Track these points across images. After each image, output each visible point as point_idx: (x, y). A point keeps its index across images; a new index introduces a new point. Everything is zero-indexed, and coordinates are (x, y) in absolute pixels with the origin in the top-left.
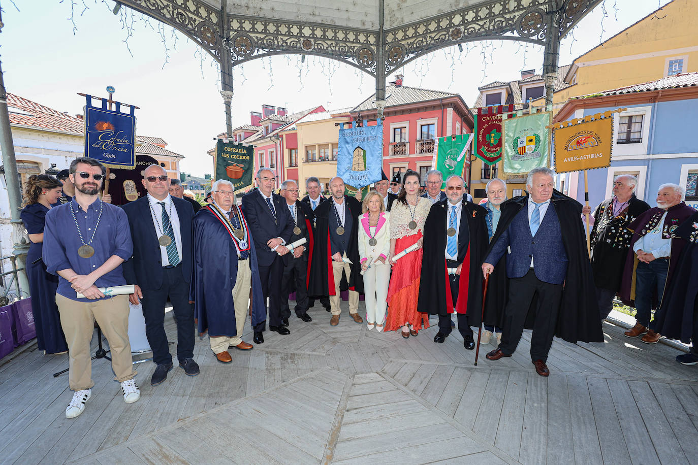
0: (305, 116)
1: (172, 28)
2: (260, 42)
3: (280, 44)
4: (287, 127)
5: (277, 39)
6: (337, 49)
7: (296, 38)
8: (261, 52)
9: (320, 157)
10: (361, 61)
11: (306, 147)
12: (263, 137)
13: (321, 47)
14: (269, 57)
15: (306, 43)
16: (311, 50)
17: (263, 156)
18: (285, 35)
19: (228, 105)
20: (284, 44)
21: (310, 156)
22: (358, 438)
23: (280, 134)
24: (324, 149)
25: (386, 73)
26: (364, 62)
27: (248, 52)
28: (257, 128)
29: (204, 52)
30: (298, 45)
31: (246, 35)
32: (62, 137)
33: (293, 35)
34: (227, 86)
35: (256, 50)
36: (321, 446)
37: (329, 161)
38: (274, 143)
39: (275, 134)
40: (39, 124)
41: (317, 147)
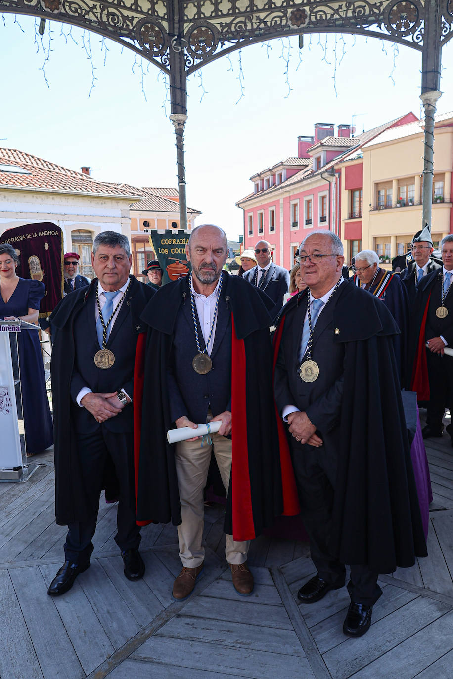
0: (380, 134)
1: (100, 37)
2: (226, 29)
3: (255, 26)
4: (349, 155)
5: (251, 20)
6: (350, 14)
7: (280, 11)
8: (227, 45)
9: (398, 202)
10: (394, 26)
11: (377, 185)
12: (313, 175)
13: (321, 17)
14: (239, 50)
15: (295, 16)
16: (304, 25)
17: (310, 204)
18: (263, 10)
19: (180, 134)
20: (262, 25)
21: (383, 201)
22: (158, 663)
23: (336, 167)
24: (407, 186)
25: (442, 38)
26: (399, 27)
27: (208, 49)
28: (303, 162)
29: (146, 62)
30: (284, 22)
31: (205, 24)
32: (55, 197)
33: (276, 7)
34: (178, 107)
35: (220, 45)
36: (101, 656)
37: (413, 207)
38: (328, 183)
39: (329, 168)
40: (34, 183)
41: (394, 184)
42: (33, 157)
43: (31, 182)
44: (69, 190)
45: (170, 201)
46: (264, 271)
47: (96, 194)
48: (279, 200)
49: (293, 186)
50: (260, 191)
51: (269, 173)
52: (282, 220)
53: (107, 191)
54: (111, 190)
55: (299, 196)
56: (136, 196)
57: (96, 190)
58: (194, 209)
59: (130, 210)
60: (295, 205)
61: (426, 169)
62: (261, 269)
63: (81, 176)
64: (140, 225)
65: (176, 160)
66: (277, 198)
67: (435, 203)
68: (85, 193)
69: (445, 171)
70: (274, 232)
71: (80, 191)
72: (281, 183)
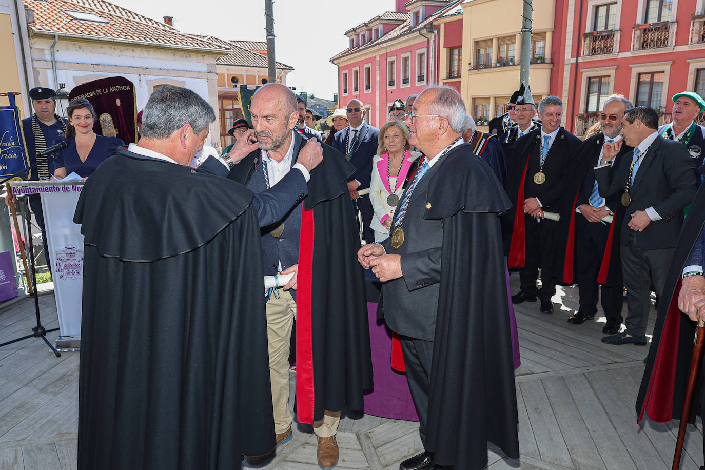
4: (448, 11)
9: (498, 62)
11: (476, 43)
12: (410, 31)
17: (408, 61)
21: (483, 60)
23: (435, 23)
24: (507, 45)
28: (401, 16)
32: (135, 49)
37: (514, 66)
38: (427, 39)
39: (427, 24)
40: (111, 33)
41: (495, 42)
42: (110, 4)
43: (108, 32)
44: (150, 42)
45: (260, 56)
46: (356, 131)
47: (179, 46)
48: (375, 57)
49: (390, 42)
50: (355, 46)
51: (365, 27)
52: (378, 78)
53: (192, 43)
54: (197, 42)
55: (396, 53)
56: (223, 49)
57: (180, 42)
58: (286, 64)
59: (217, 64)
60: (392, 63)
61: (524, 28)
62: (353, 129)
63: (164, 26)
64: (227, 81)
65: (264, 11)
66: (374, 55)
67: (536, 64)
68: (168, 44)
69: (546, 30)
70: (370, 91)
71: (162, 43)
72: (378, 38)
